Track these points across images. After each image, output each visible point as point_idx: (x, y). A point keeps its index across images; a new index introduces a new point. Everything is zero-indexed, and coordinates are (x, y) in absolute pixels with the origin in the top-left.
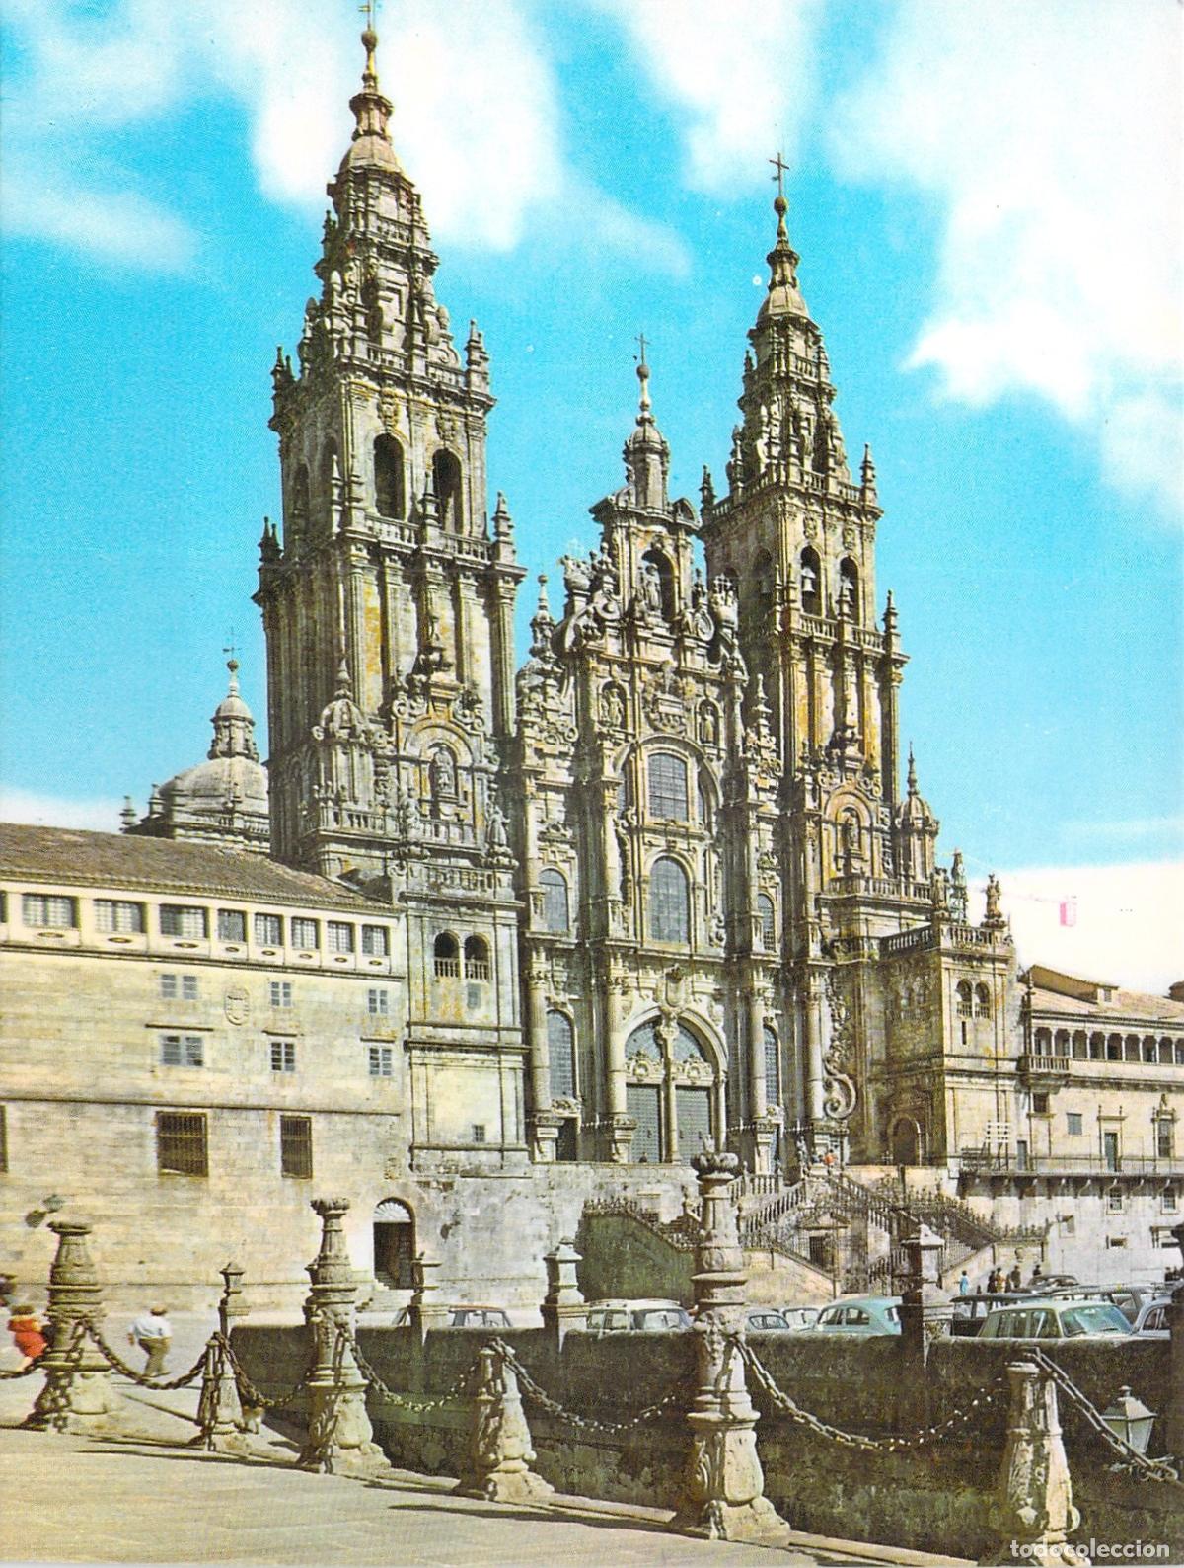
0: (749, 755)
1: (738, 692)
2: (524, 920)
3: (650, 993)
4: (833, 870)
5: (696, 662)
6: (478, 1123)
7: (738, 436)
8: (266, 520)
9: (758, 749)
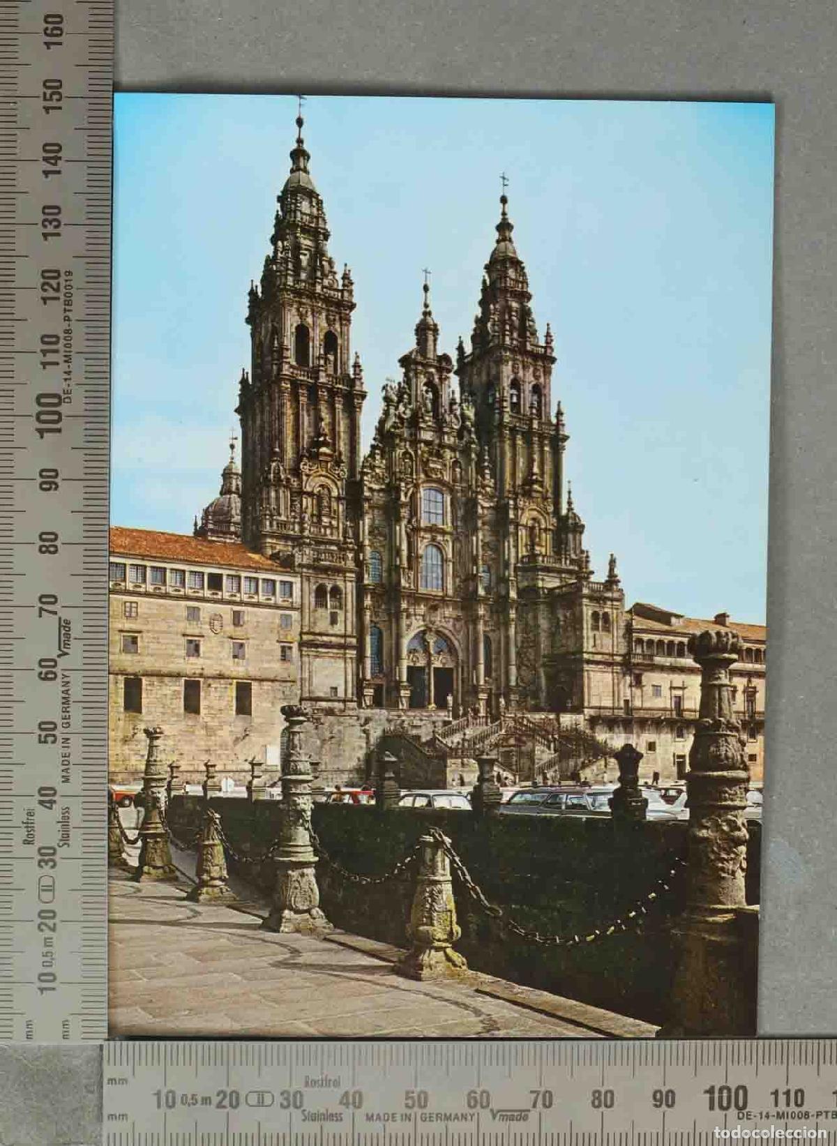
0: (479, 489)
1: (473, 456)
2: (360, 578)
3: (421, 618)
4: (523, 552)
5: (449, 440)
6: (334, 686)
7: (477, 321)
8: (244, 370)
9: (484, 487)
